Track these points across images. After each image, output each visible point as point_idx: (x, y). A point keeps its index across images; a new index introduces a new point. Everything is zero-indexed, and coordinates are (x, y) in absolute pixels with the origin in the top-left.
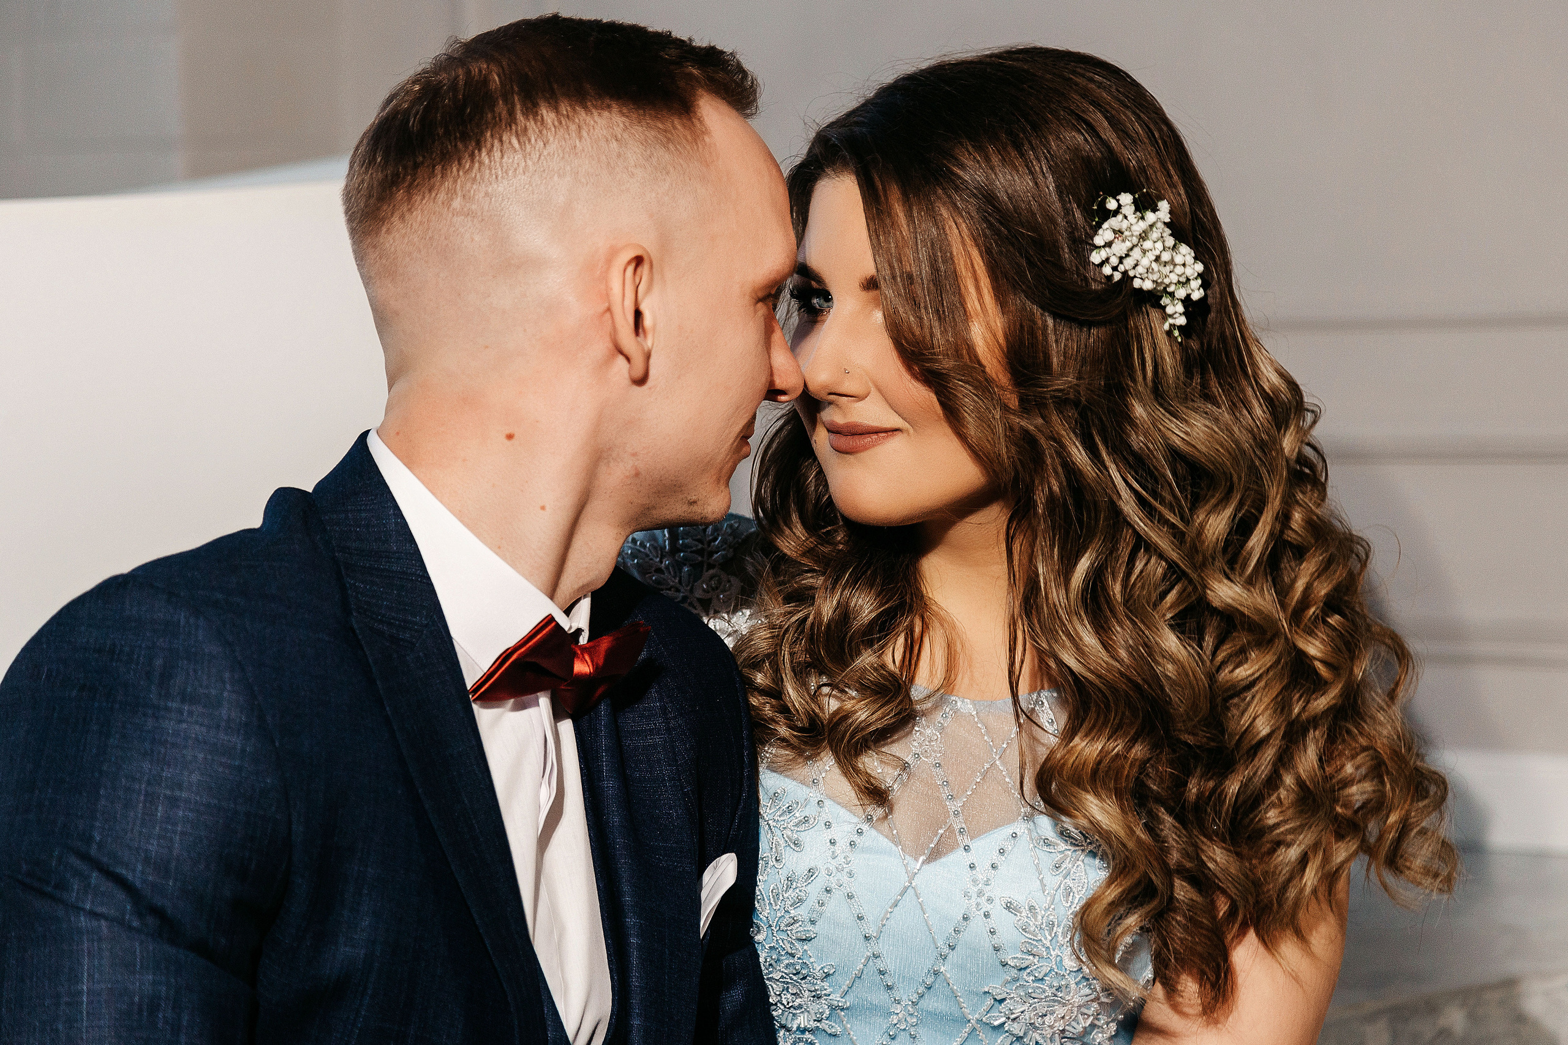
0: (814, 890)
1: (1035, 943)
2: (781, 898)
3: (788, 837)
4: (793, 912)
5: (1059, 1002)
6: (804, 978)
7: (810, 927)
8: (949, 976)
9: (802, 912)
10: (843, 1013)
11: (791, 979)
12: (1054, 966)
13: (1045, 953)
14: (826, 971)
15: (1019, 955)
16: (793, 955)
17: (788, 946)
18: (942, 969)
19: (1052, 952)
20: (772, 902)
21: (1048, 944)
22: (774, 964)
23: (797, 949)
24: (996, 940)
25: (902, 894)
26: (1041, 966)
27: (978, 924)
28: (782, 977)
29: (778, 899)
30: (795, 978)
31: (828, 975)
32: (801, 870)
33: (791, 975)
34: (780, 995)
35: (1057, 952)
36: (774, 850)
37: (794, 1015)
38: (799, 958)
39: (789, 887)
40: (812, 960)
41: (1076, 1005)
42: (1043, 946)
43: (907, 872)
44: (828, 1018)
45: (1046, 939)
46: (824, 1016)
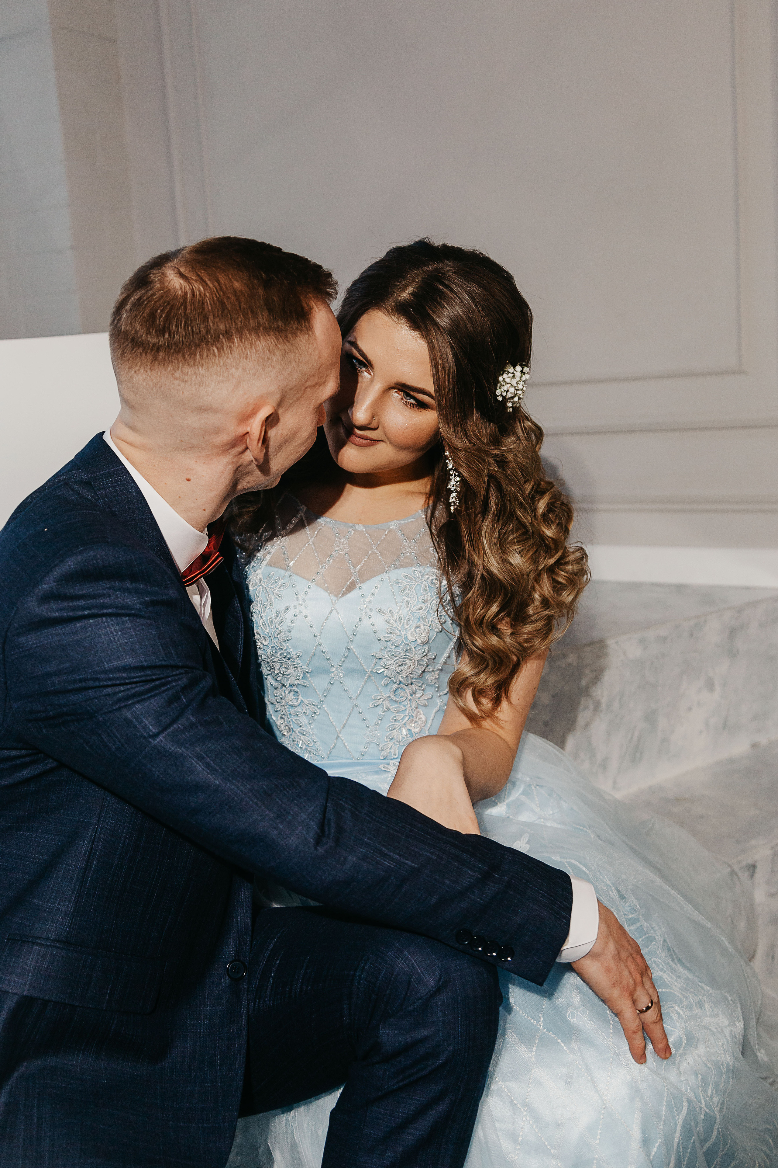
0: (289, 616)
1: (393, 628)
2: (274, 622)
3: (276, 594)
4: (280, 629)
5: (408, 658)
6: (289, 659)
7: (288, 634)
8: (355, 650)
9: (283, 628)
10: (309, 675)
11: (283, 661)
12: (403, 640)
13: (399, 633)
14: (298, 654)
15: (386, 635)
16: (282, 649)
17: (279, 645)
18: (352, 647)
19: (402, 632)
20: (269, 625)
21: (400, 628)
22: (274, 654)
23: (284, 646)
24: (374, 628)
25: (330, 613)
26: (398, 640)
27: (367, 622)
28: (279, 660)
29: (272, 623)
30: (285, 660)
31: (299, 657)
32: (282, 608)
33: (283, 659)
34: (279, 669)
35: (405, 632)
36: (269, 600)
37: (288, 679)
38: (285, 650)
39: (277, 616)
40: (291, 650)
41: (416, 660)
42: (397, 629)
43: (332, 603)
44: (302, 678)
45: (399, 626)
46: (301, 677)
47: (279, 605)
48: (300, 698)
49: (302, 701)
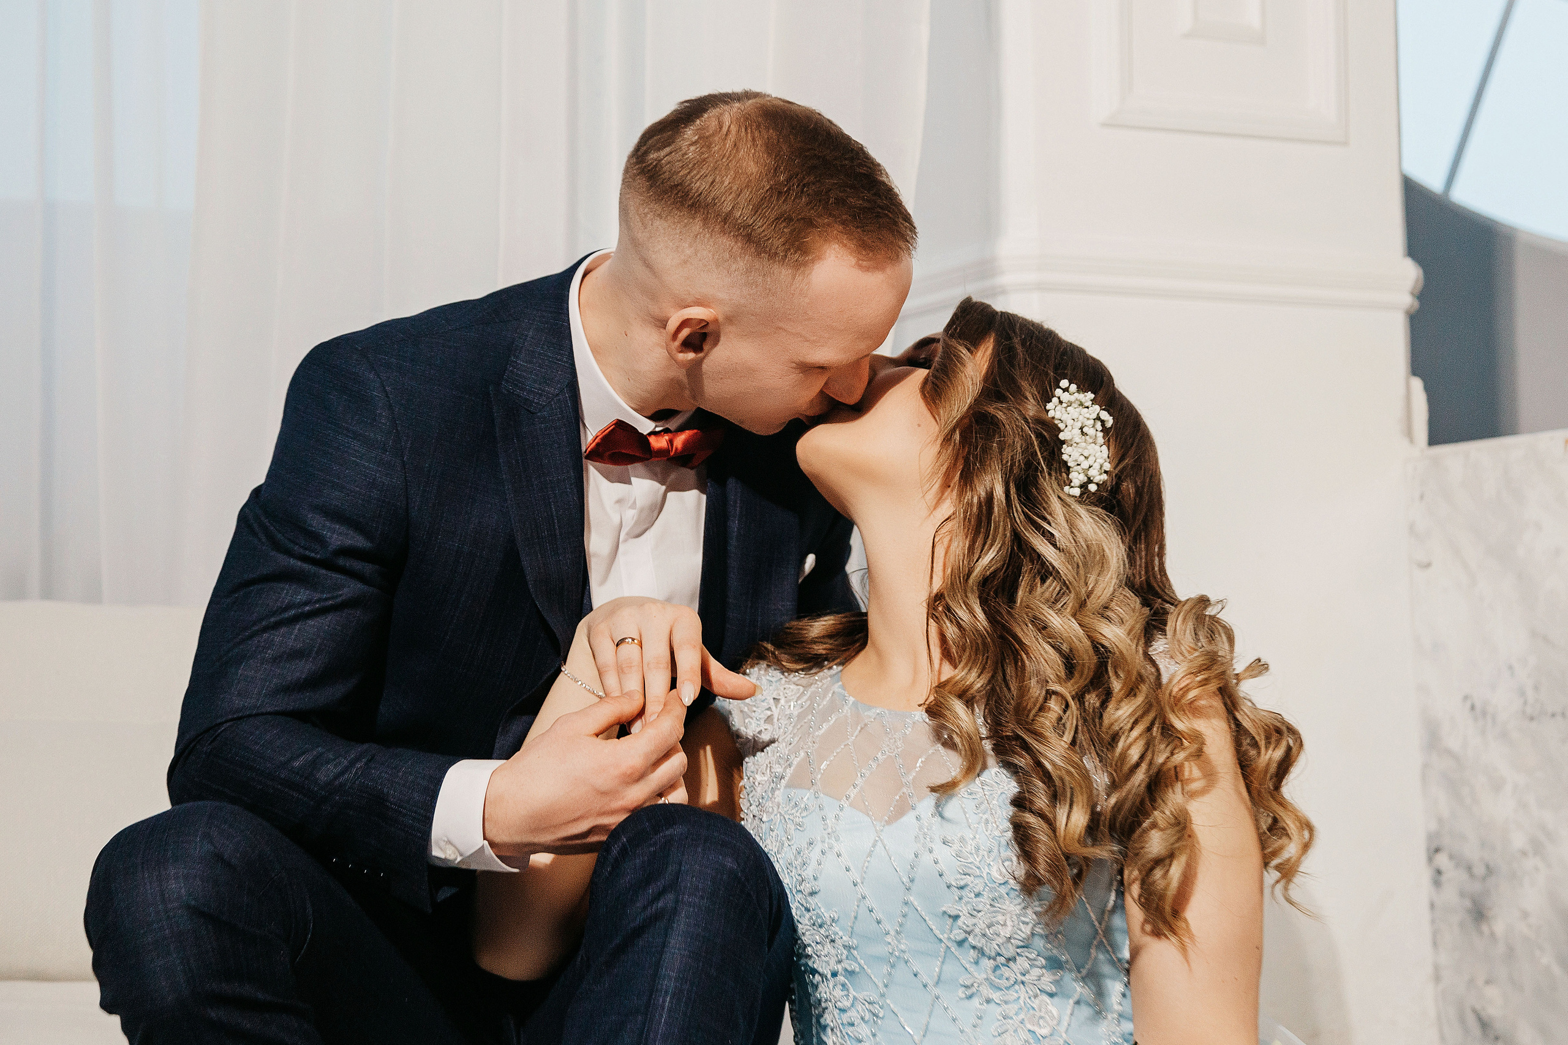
0: (815, 854)
1: (967, 865)
2: (794, 866)
3: (796, 822)
4: (803, 874)
5: (998, 912)
7: (815, 883)
8: (915, 904)
9: (807, 873)
10: (854, 951)
12: (985, 882)
13: (978, 873)
14: (832, 917)
16: (811, 911)
17: (804, 902)
18: (910, 899)
19: (981, 871)
20: (789, 870)
21: (979, 864)
23: (811, 904)
24: (938, 867)
25: (874, 846)
26: (977, 884)
27: (926, 859)
29: (792, 867)
30: (816, 928)
31: (834, 922)
32: (805, 842)
33: (813, 926)
35: (985, 871)
36: (786, 833)
37: (827, 960)
38: (814, 911)
39: (798, 856)
41: (1013, 914)
42: (975, 866)
43: (876, 830)
44: (847, 958)
45: (976, 861)
46: (844, 957)
47: (800, 840)
48: (852, 992)
49: (855, 998)
